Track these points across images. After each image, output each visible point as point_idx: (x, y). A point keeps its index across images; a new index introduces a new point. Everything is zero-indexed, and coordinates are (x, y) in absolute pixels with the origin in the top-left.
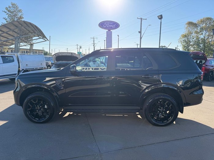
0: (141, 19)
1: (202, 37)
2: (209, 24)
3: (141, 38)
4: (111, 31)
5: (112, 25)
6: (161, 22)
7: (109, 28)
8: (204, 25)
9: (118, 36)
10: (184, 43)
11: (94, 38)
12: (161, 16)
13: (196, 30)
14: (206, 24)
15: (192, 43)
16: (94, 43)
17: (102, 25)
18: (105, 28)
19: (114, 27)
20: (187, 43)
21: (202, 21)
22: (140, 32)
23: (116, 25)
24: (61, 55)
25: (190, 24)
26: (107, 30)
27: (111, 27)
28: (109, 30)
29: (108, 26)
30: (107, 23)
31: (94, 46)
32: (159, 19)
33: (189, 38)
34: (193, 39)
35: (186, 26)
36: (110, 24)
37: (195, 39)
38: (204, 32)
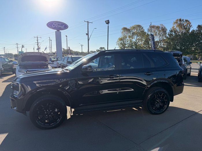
0: (88, 22)
1: (134, 40)
2: (139, 30)
3: (88, 40)
4: (60, 31)
5: (61, 25)
6: (108, 26)
7: (58, 28)
8: (135, 30)
9: (66, 36)
10: (120, 45)
11: (37, 37)
12: (108, 21)
13: (129, 34)
14: (137, 30)
15: (127, 46)
16: (38, 43)
17: (51, 25)
18: (54, 28)
19: (62, 28)
20: (123, 45)
21: (134, 28)
22: (87, 34)
23: (65, 26)
24: (28, 55)
25: (125, 29)
26: (56, 31)
27: (60, 28)
28: (58, 31)
29: (57, 26)
30: (56, 24)
31: (38, 45)
32: (107, 23)
33: (124, 41)
34: (128, 42)
35: (122, 31)
36: (59, 25)
37: (129, 42)
38: (135, 36)
